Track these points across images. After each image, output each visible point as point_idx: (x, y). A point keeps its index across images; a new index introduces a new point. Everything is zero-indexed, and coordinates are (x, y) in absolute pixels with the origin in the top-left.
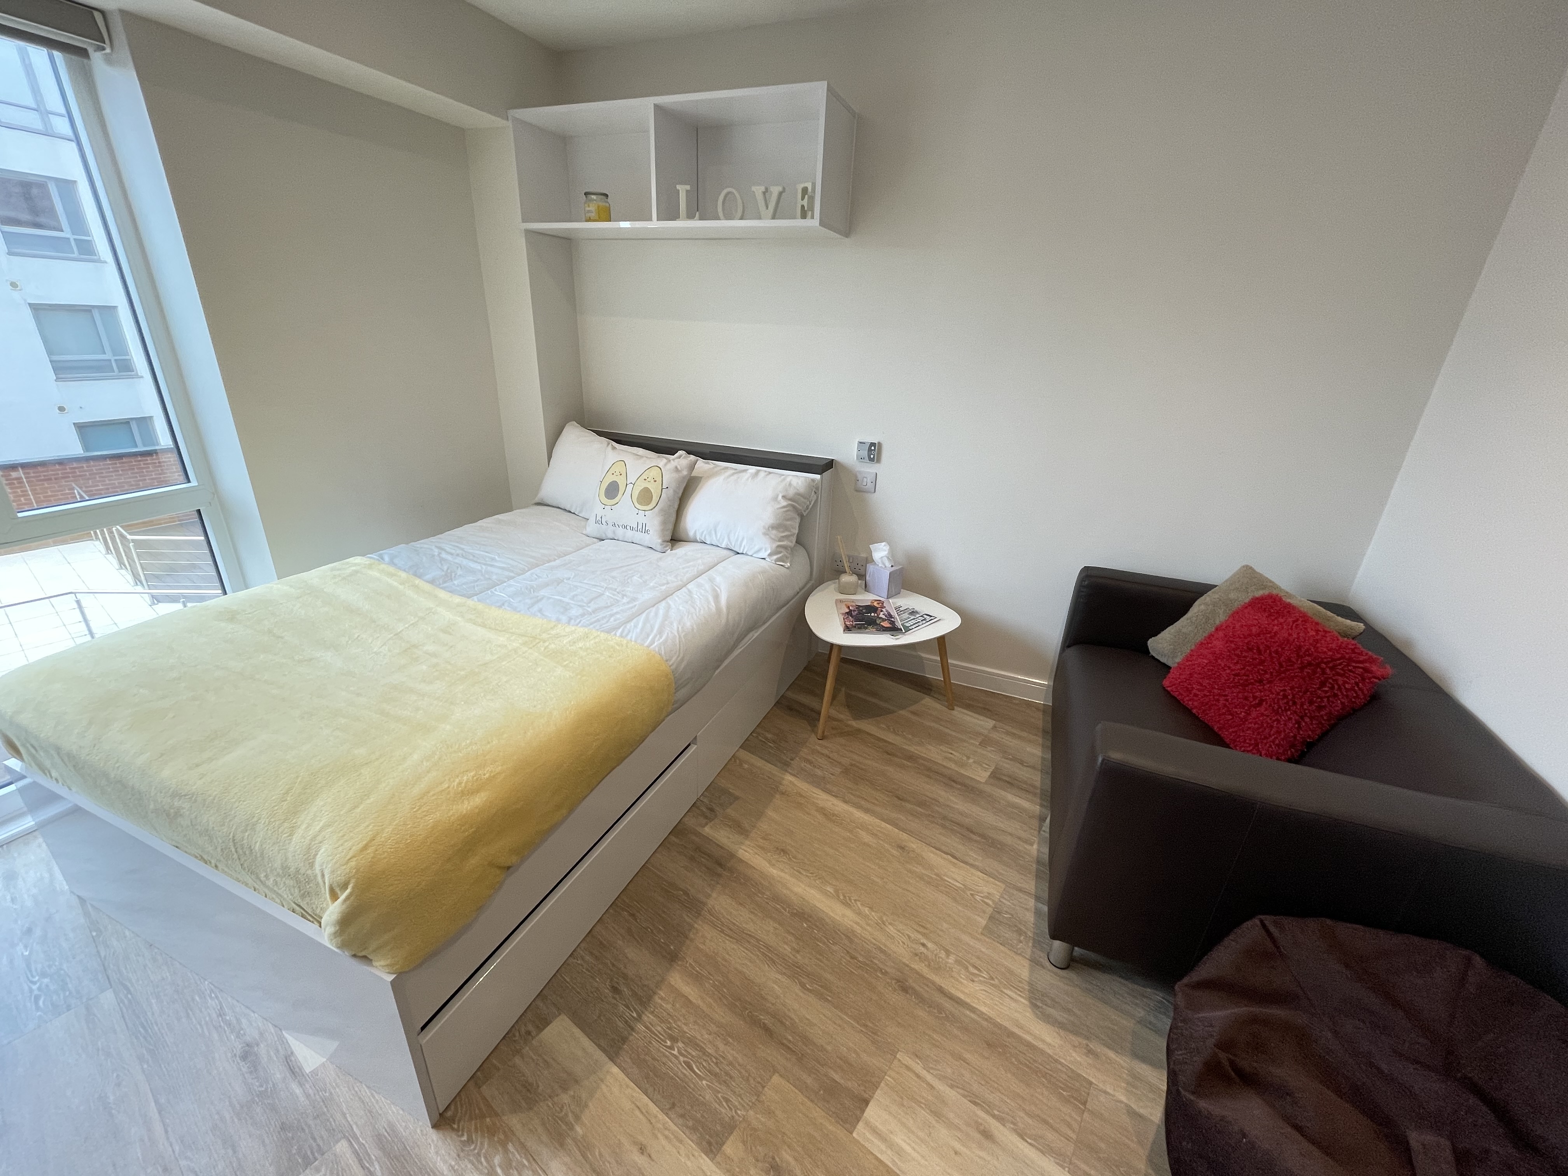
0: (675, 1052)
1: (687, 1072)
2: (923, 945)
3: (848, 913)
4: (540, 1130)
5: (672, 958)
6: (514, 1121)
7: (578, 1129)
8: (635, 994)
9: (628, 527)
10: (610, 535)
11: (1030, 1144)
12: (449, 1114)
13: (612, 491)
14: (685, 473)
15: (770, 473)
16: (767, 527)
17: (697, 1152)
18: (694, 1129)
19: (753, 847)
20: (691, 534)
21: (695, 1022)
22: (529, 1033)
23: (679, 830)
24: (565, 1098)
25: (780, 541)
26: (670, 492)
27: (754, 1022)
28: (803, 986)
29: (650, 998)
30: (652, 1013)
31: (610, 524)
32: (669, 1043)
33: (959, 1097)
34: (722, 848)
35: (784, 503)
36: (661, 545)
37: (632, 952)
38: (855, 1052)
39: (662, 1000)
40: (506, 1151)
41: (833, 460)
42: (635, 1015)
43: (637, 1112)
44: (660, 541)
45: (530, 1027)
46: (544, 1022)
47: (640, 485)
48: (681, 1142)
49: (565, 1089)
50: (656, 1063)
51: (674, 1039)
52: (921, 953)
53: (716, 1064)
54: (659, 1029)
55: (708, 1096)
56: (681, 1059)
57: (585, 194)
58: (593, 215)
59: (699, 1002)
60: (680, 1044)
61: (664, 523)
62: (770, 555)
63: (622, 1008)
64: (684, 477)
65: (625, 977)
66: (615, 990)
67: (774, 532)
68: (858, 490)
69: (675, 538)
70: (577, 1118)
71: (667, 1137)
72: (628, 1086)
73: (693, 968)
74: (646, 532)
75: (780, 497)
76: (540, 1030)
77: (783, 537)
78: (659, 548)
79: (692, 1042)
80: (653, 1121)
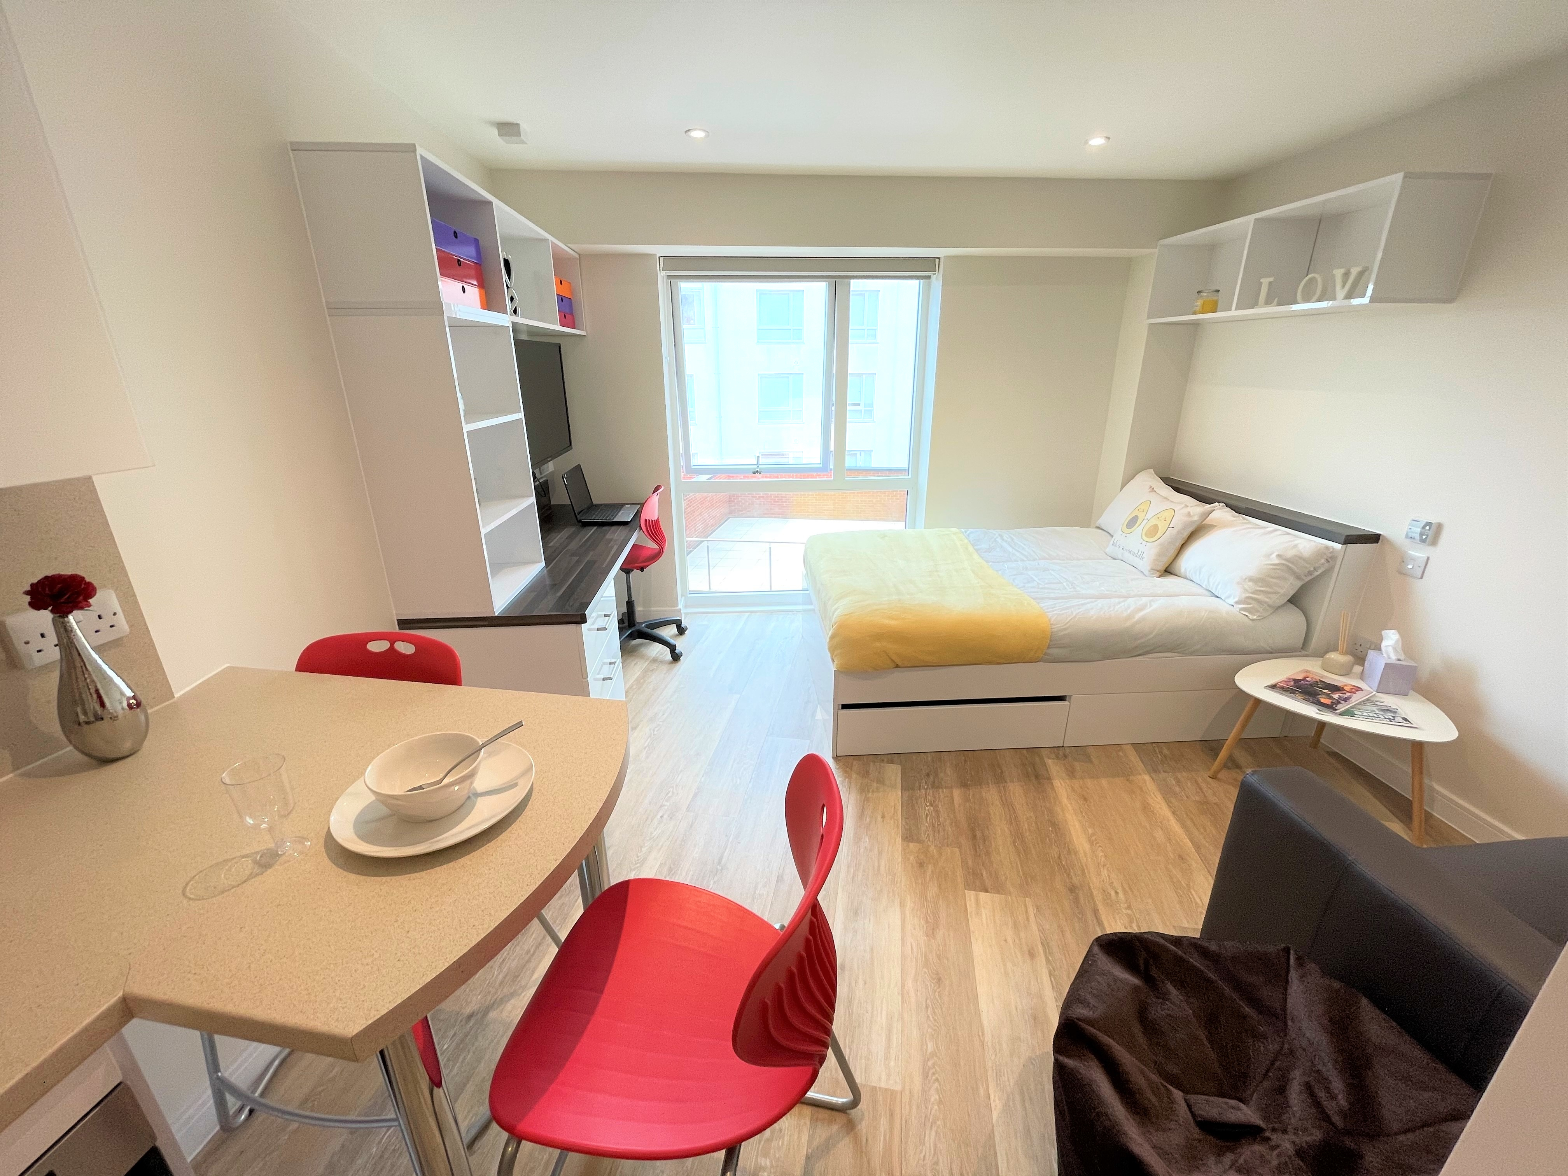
0: (927, 808)
1: (924, 817)
2: (1117, 893)
3: (1087, 846)
4: (859, 784)
5: (964, 785)
6: (854, 776)
7: (870, 795)
8: (934, 782)
9: (1132, 553)
10: (1120, 557)
11: (1051, 981)
12: (840, 758)
13: (1132, 522)
14: (1196, 518)
15: (1289, 534)
16: (1244, 578)
17: (900, 835)
18: (906, 830)
19: (1068, 785)
20: (1183, 570)
21: (946, 809)
22: (883, 760)
23: (1033, 750)
24: (875, 785)
25: (1252, 593)
26: (1175, 531)
27: (973, 830)
28: (1014, 842)
29: (938, 787)
30: (933, 792)
31: (1121, 547)
32: (928, 804)
33: (1038, 935)
34: (1048, 771)
35: (1277, 561)
36: (1149, 571)
37: (949, 771)
38: (1006, 878)
39: (943, 793)
40: (845, 779)
41: (1380, 535)
42: (926, 787)
43: (893, 809)
44: (1149, 568)
45: (885, 760)
46: (892, 762)
47: (1153, 522)
48: (898, 828)
49: (877, 783)
50: (916, 804)
51: (931, 805)
52: (1108, 893)
53: (938, 825)
54: (930, 798)
55: (923, 828)
56: (927, 812)
57: (1198, 292)
58: (1198, 309)
59: (957, 806)
60: (932, 808)
61: (1160, 555)
62: (1237, 603)
63: (923, 781)
64: (1193, 522)
65: (937, 775)
66: (928, 775)
67: (1251, 584)
68: (1401, 573)
69: (1168, 571)
70: (873, 792)
71: (895, 822)
72: (898, 800)
73: (969, 795)
74: (1142, 558)
75: (1274, 556)
76: (888, 762)
77: (1260, 591)
78: (1146, 573)
79: (937, 812)
80: (895, 815)
